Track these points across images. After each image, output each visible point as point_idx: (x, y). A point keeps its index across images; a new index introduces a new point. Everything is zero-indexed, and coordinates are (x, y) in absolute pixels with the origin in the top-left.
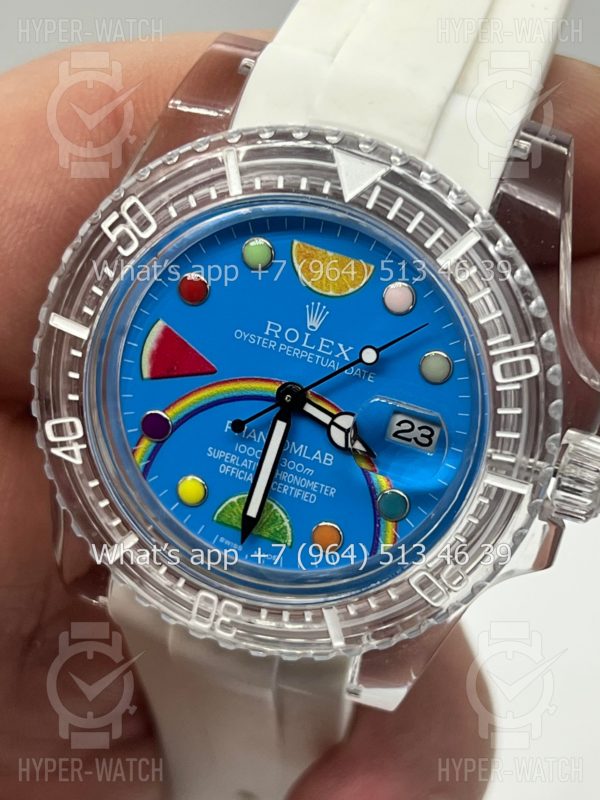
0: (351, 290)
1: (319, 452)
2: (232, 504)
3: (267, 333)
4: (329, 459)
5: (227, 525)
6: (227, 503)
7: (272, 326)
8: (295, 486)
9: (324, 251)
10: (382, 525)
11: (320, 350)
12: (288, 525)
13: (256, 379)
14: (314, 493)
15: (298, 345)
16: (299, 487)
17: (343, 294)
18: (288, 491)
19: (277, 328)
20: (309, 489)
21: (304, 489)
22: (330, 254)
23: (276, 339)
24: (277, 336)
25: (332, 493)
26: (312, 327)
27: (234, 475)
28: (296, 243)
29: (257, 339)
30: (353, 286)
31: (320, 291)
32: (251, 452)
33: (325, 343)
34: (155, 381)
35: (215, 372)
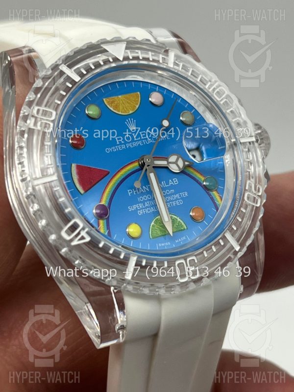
0: (137, 106)
1: (170, 180)
2: (153, 226)
3: (118, 143)
4: (175, 181)
5: (157, 237)
6: (151, 227)
7: (118, 139)
8: (171, 201)
9: (116, 97)
10: (212, 195)
11: (142, 138)
12: (180, 220)
13: (127, 165)
14: (180, 199)
15: (133, 140)
16: (173, 201)
17: (136, 109)
18: (170, 205)
19: (120, 139)
20: (177, 199)
21: (176, 200)
22: (120, 96)
23: (123, 144)
24: (123, 142)
25: (186, 194)
26: (133, 130)
27: (145, 212)
28: (104, 100)
29: (116, 148)
30: (137, 104)
31: (126, 114)
32: (145, 198)
33: (142, 133)
34: (87, 192)
35: (109, 173)
